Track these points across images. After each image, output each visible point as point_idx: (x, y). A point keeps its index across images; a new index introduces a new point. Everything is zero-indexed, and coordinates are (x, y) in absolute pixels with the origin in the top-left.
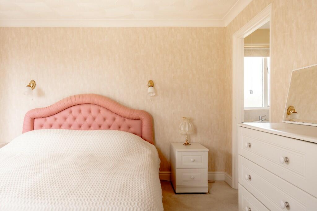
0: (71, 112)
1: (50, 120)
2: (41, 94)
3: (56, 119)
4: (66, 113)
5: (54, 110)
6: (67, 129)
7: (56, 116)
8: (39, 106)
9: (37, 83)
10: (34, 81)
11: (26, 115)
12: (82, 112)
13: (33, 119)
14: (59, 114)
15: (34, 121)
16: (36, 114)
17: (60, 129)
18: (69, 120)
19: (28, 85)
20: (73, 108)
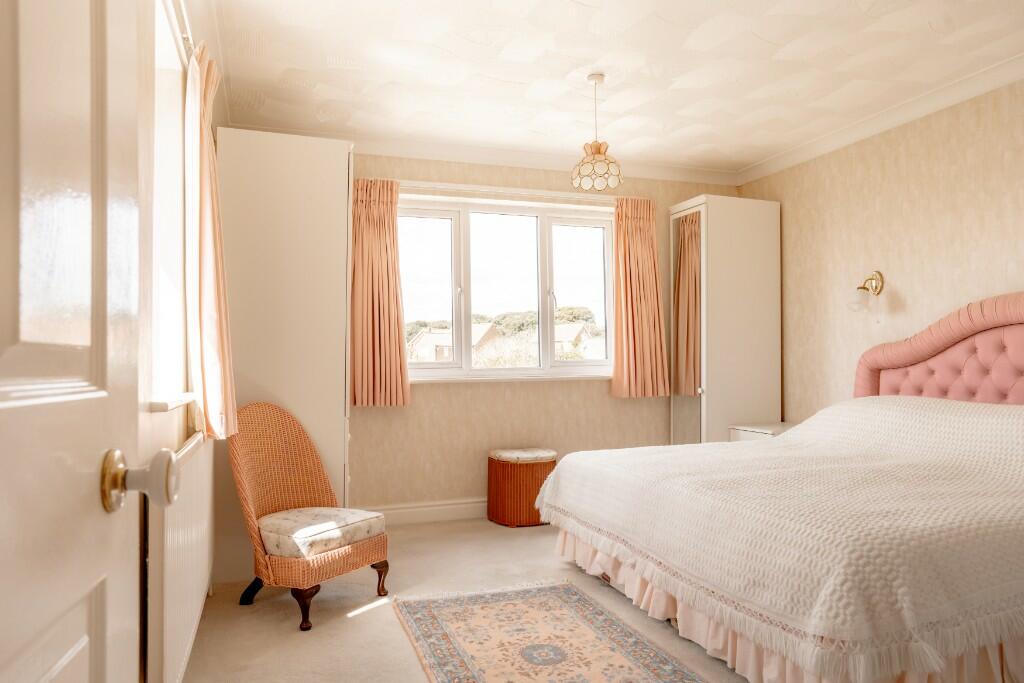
0: (974, 350)
1: (916, 373)
2: (896, 305)
3: (932, 372)
4: (958, 354)
5: (924, 346)
6: (962, 400)
7: (932, 363)
8: (893, 337)
9: (887, 278)
10: (881, 275)
11: (860, 363)
12: (1010, 350)
13: (876, 373)
14: (939, 358)
15: (879, 378)
16: (881, 359)
17: (943, 400)
18: (969, 376)
19: (862, 285)
20: (979, 340)
